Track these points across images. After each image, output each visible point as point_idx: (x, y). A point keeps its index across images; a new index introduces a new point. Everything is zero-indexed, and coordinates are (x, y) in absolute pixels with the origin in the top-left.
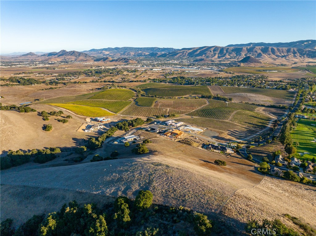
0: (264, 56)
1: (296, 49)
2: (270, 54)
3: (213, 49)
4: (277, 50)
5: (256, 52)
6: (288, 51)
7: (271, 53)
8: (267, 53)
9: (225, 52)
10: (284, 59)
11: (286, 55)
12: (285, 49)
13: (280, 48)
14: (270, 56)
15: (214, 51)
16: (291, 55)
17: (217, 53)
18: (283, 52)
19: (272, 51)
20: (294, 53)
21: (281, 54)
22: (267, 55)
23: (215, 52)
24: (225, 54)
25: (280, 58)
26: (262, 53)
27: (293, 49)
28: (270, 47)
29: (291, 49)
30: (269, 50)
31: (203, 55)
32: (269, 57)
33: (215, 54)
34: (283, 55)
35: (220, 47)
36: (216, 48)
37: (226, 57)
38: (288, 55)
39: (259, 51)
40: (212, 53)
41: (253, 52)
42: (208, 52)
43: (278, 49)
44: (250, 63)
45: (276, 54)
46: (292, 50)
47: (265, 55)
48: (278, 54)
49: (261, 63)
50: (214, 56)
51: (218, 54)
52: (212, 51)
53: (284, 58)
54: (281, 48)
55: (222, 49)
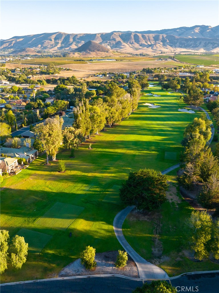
0: (124, 45)
1: (165, 36)
2: (132, 43)
3: (54, 36)
4: (142, 38)
5: (114, 39)
6: (156, 39)
7: (134, 42)
8: (129, 42)
9: (71, 40)
10: (150, 49)
11: (153, 43)
12: (151, 36)
13: (146, 35)
14: (133, 45)
15: (56, 39)
16: (159, 43)
17: (60, 42)
18: (149, 40)
19: (135, 39)
20: (164, 41)
21: (147, 43)
22: (129, 44)
23: (57, 41)
24: (72, 43)
25: (146, 48)
26: (122, 41)
27: (163, 36)
28: (133, 34)
29: (159, 35)
30: (131, 37)
31: (38, 45)
32: (131, 47)
33: (57, 44)
34: (150, 44)
35: (65, 34)
36: (59, 36)
37: (70, 48)
38: (155, 44)
39: (118, 39)
40: (53, 42)
41: (110, 40)
42: (47, 41)
43: (143, 36)
44: (89, 53)
45: (141, 42)
46: (161, 37)
47: (126, 44)
48: (144, 42)
49: (107, 52)
50: (55, 47)
51: (61, 44)
52: (53, 40)
53: (151, 47)
54: (148, 34)
55: (68, 36)
